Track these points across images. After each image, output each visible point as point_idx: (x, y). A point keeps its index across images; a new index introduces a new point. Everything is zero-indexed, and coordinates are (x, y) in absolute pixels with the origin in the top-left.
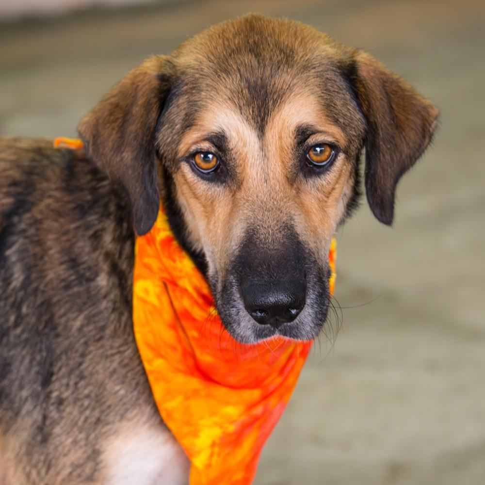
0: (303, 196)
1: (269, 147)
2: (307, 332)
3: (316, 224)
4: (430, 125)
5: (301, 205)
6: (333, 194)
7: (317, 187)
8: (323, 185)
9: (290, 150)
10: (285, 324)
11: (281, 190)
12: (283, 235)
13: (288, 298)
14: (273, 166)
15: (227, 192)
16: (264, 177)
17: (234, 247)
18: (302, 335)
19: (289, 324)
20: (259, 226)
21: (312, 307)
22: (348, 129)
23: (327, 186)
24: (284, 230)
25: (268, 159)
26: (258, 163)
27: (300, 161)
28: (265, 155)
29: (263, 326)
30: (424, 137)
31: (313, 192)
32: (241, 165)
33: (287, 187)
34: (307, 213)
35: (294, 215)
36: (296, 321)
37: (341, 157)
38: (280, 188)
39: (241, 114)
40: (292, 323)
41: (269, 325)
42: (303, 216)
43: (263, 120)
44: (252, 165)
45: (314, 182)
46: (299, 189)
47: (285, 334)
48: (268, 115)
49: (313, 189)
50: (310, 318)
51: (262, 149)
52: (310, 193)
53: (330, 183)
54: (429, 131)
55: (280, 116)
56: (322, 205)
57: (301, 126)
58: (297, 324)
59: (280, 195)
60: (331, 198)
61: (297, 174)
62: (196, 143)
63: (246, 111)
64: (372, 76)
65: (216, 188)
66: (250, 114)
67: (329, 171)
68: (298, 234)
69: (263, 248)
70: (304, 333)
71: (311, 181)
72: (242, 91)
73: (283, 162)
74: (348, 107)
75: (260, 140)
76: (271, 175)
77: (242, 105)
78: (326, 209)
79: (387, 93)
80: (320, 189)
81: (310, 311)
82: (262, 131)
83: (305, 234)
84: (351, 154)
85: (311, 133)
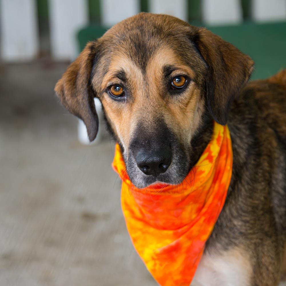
0: (170, 105)
1: (149, 78)
2: (175, 179)
3: (179, 121)
4: (249, 70)
5: (169, 110)
6: (189, 105)
7: (179, 100)
8: (182, 99)
9: (160, 80)
10: (161, 174)
11: (157, 101)
12: (157, 125)
13: (159, 158)
14: (151, 89)
15: (128, 106)
16: (146, 94)
17: (131, 134)
18: (172, 181)
19: (163, 174)
20: (144, 121)
21: (177, 165)
22: (195, 68)
23: (185, 100)
24: (157, 122)
25: (148, 85)
26: (143, 87)
27: (167, 86)
28: (147, 82)
29: (148, 176)
30: (245, 76)
31: (176, 103)
32: (134, 88)
33: (160, 99)
34: (172, 114)
35: (164, 114)
36: (167, 172)
37: (192, 83)
38: (155, 100)
39: (132, 60)
40: (165, 173)
41: (151, 175)
42: (170, 115)
43: (144, 63)
44: (140, 88)
45: (177, 97)
46: (168, 101)
47: (162, 181)
48: (147, 61)
49: (176, 101)
50: (175, 171)
51: (144, 79)
52: (175, 104)
53: (186, 98)
54: (248, 73)
55: (154, 60)
56: (183, 111)
57: (166, 66)
58: (168, 174)
59: (156, 104)
60: (188, 107)
61: (166, 93)
62: (109, 80)
63: (135, 59)
64: (211, 43)
65: (122, 104)
66: (137, 60)
67: (185, 91)
68: (166, 124)
69: (146, 132)
70: (172, 179)
71: (175, 97)
72: (132, 48)
73: (157, 87)
74: (195, 57)
75: (143, 75)
76: (151, 94)
77: (132, 55)
78: (186, 113)
79: (220, 52)
80: (181, 101)
81: (175, 166)
82: (145, 70)
83: (171, 125)
84: (199, 83)
85: (172, 70)
